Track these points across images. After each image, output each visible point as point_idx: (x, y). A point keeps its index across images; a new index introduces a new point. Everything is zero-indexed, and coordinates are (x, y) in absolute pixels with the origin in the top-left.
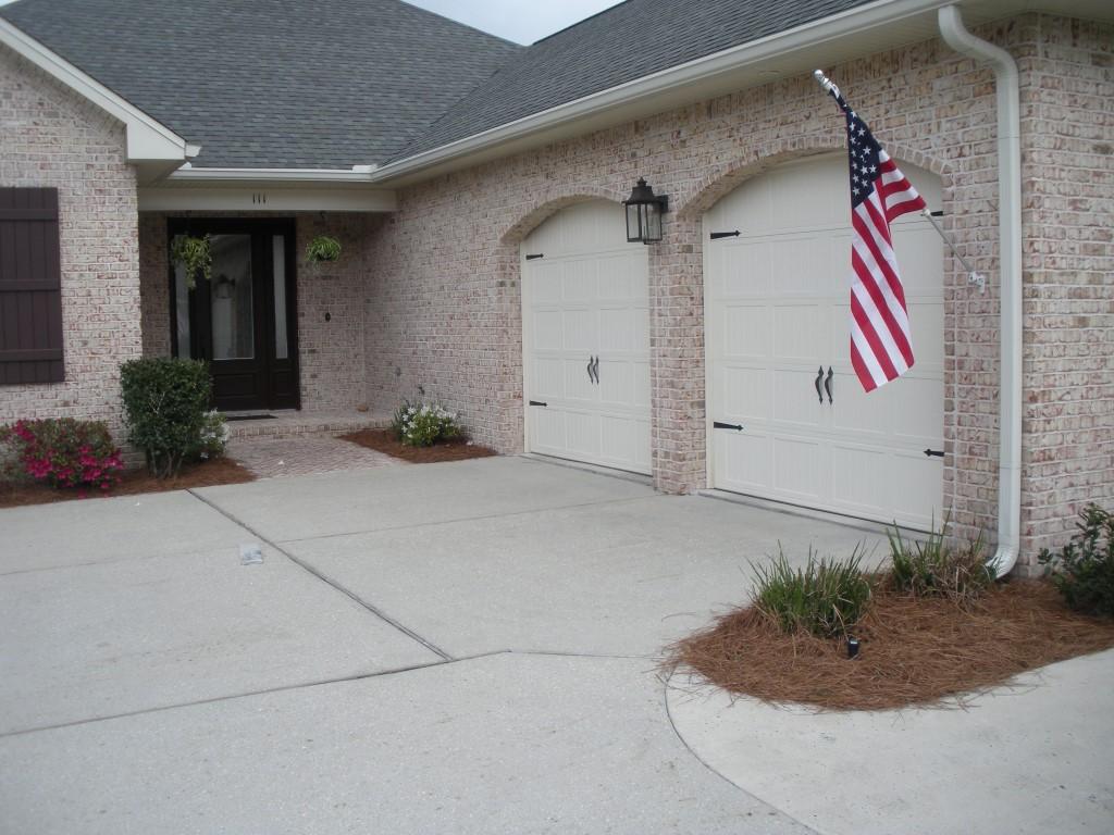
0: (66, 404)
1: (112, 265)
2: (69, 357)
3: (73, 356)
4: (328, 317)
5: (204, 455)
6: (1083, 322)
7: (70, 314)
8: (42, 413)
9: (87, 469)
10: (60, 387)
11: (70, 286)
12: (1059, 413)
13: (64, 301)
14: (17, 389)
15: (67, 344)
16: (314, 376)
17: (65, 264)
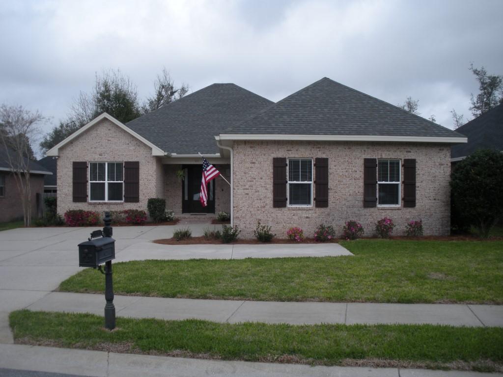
0: (139, 207)
1: (150, 178)
2: (140, 197)
3: (141, 197)
4: (223, 190)
5: (168, 220)
6: (247, 194)
7: (141, 188)
8: (135, 209)
9: (138, 220)
10: (138, 203)
11: (141, 182)
12: (241, 210)
13: (140, 185)
14: (130, 203)
15: (140, 194)
16: (218, 205)
17: (140, 178)
